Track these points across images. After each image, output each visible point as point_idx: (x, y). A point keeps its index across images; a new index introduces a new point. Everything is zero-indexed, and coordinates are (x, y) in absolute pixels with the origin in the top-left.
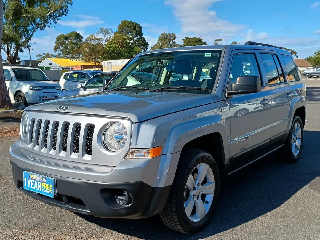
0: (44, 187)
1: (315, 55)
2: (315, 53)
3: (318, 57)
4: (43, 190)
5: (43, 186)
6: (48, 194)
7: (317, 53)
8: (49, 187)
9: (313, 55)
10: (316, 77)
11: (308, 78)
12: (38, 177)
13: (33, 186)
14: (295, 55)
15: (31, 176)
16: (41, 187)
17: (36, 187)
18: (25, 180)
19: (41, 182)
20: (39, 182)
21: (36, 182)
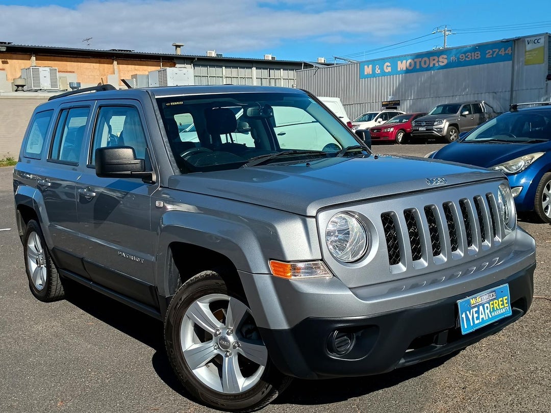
0: (493, 308)
4: (493, 314)
6: (502, 314)
8: (502, 303)
12: (483, 297)
13: (478, 318)
15: (473, 301)
16: (490, 311)
17: (483, 316)
18: (464, 316)
19: (489, 303)
20: (486, 305)
21: (481, 308)
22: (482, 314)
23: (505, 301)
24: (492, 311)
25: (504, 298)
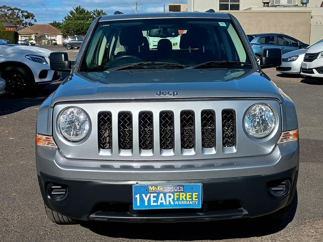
0: (178, 198)
1: (64, 20)
2: (65, 18)
3: (69, 23)
4: (176, 203)
5: (178, 196)
6: (189, 205)
7: (67, 18)
8: (190, 196)
9: (63, 20)
10: (76, 48)
11: (70, 49)
14: (33, 18)
18: (138, 196)
19: (173, 193)
20: (168, 195)
21: (162, 195)
22: (162, 200)
23: (194, 197)
24: (176, 199)
25: (194, 194)
